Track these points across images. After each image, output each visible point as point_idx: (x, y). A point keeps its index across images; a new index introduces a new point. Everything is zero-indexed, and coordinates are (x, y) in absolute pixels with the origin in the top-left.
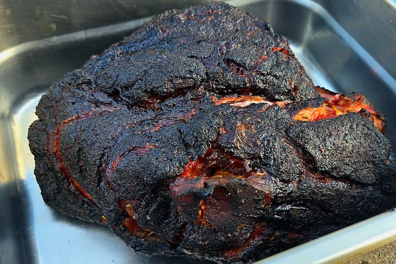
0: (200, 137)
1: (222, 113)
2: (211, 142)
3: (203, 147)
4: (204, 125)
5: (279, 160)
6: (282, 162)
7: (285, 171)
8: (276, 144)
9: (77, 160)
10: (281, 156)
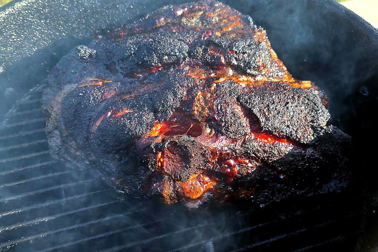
0: (167, 104)
1: (187, 85)
2: (175, 109)
3: (168, 112)
4: (171, 94)
5: (229, 122)
6: (231, 124)
7: (233, 131)
8: (228, 109)
9: (73, 119)
10: (231, 120)
